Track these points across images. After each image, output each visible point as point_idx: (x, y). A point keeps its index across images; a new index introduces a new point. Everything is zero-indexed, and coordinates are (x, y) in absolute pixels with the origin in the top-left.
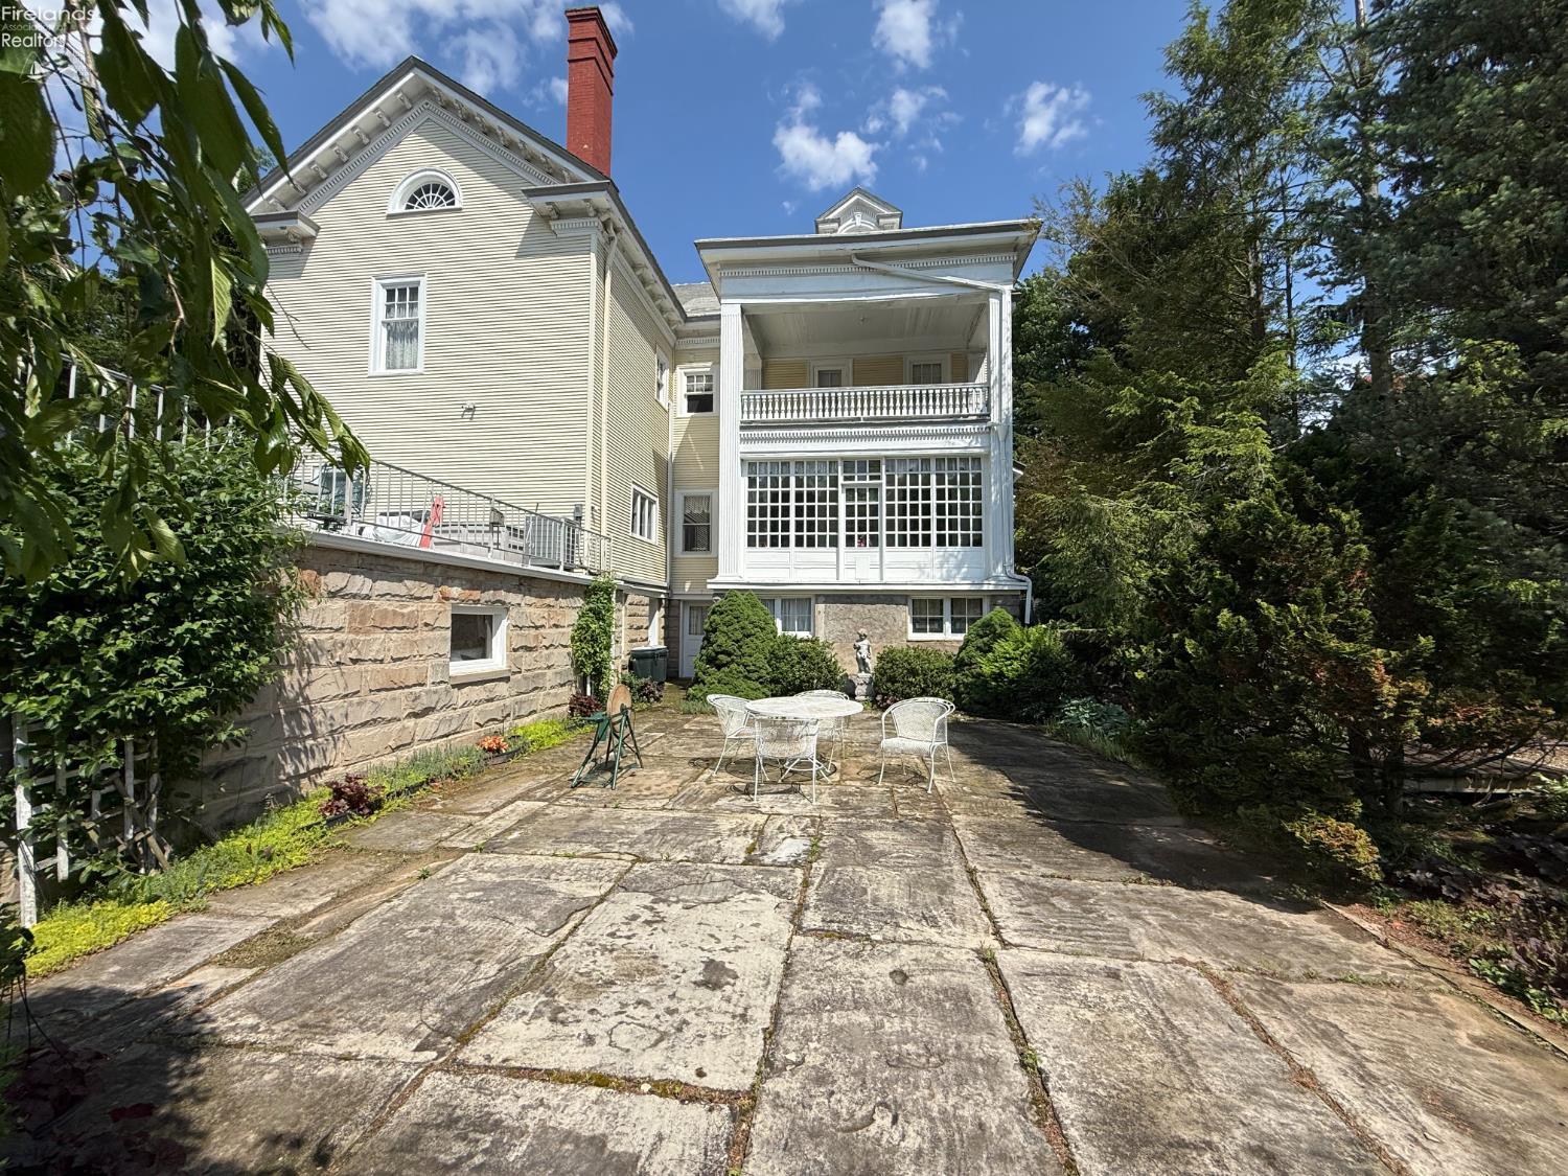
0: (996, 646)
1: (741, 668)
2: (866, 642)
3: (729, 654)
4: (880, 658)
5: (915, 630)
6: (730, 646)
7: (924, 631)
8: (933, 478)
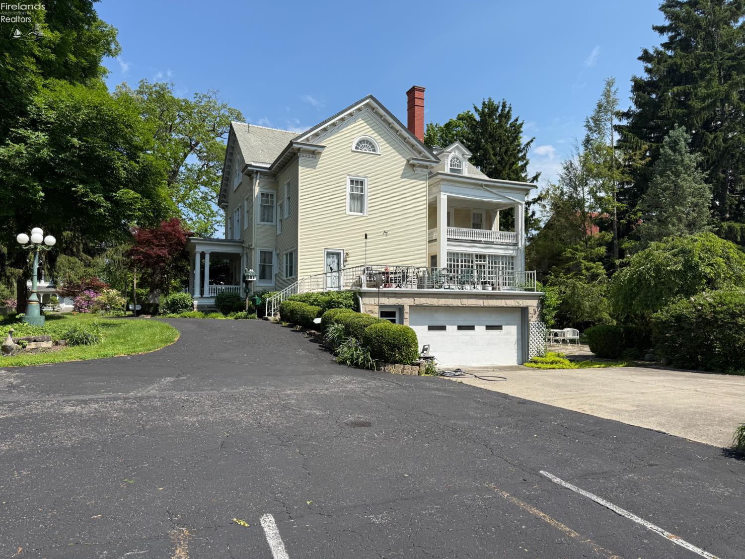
8: (501, 263)
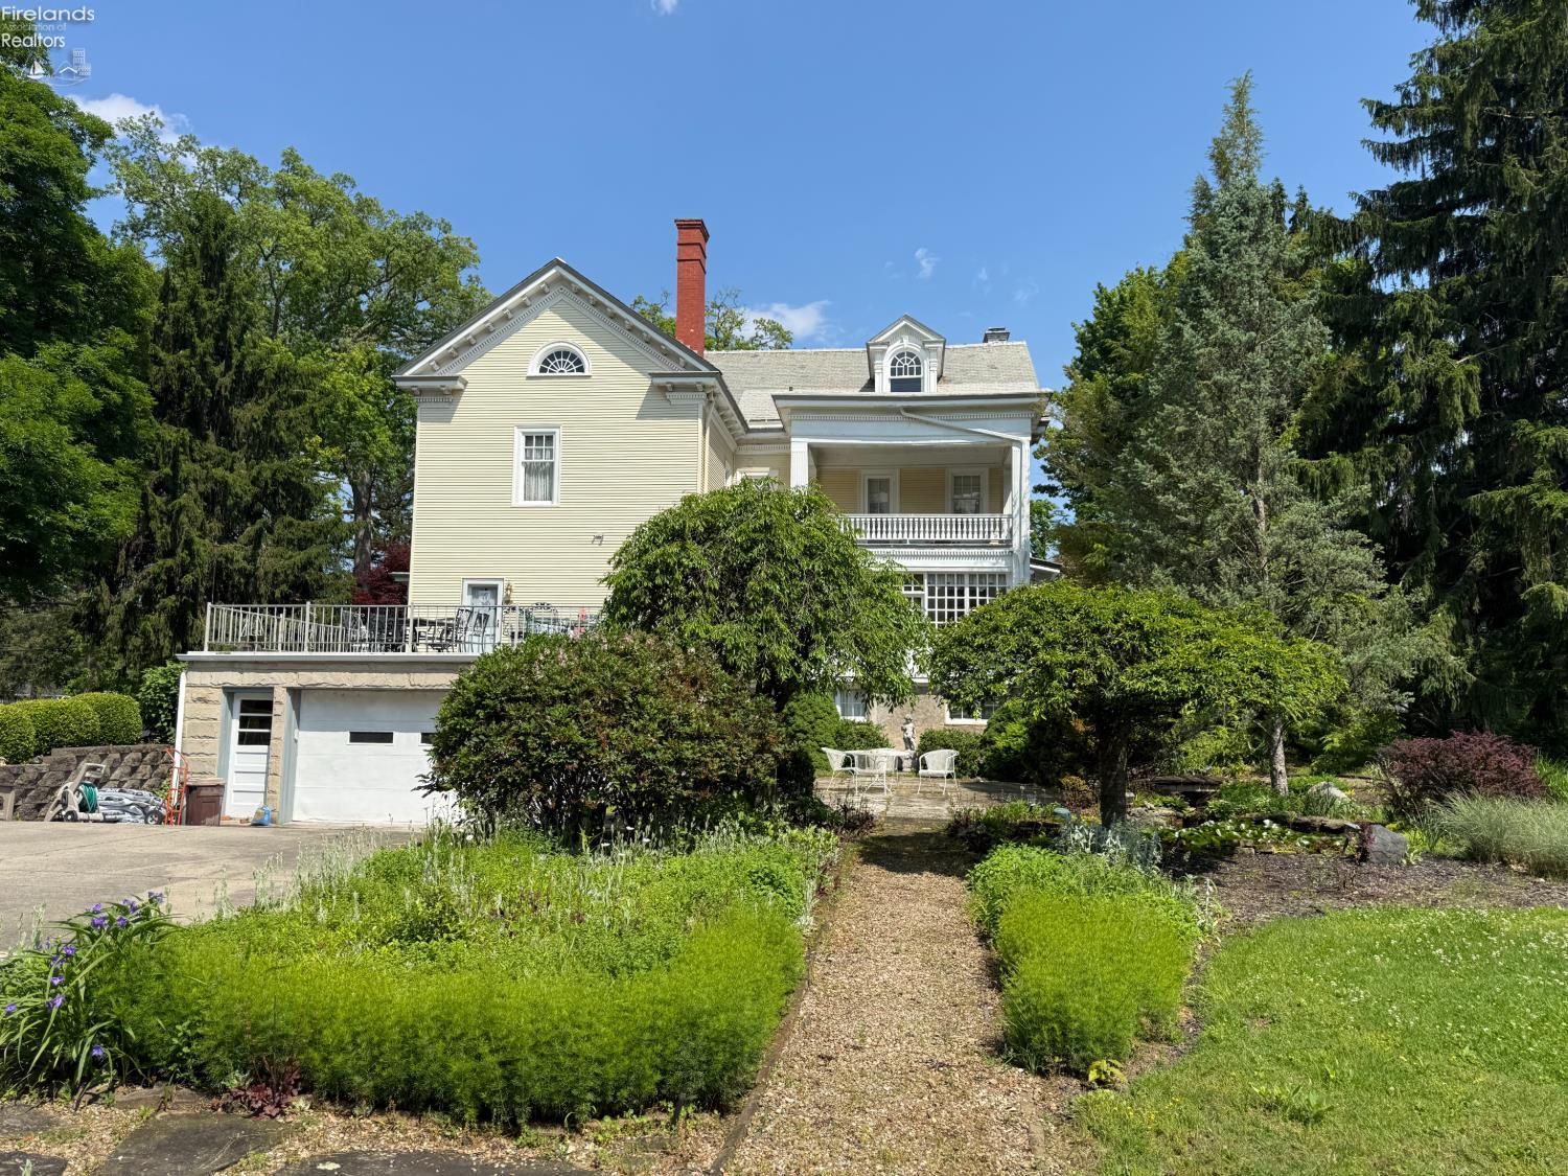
2: (911, 725)
5: (952, 717)
7: (959, 717)
8: (967, 591)
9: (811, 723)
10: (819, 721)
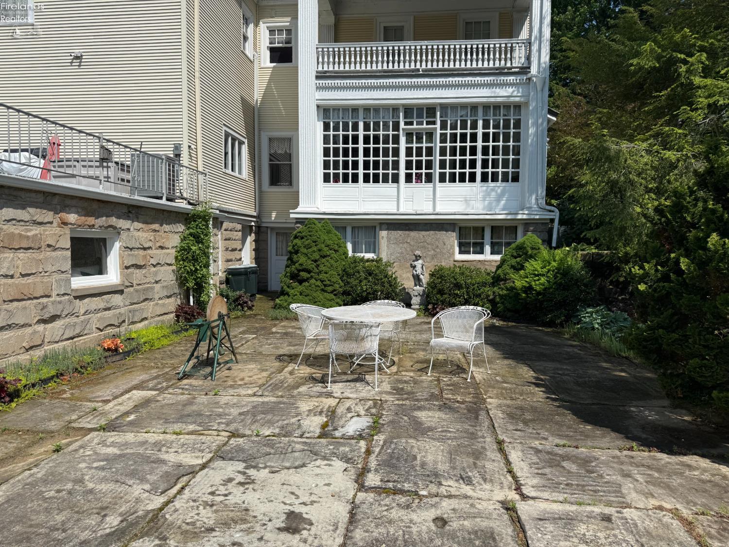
0: (527, 264)
1: (319, 283)
2: (420, 261)
3: (309, 272)
4: (432, 275)
5: (461, 252)
6: (310, 265)
7: (468, 252)
8: (480, 123)
9: (315, 261)
10: (324, 260)
